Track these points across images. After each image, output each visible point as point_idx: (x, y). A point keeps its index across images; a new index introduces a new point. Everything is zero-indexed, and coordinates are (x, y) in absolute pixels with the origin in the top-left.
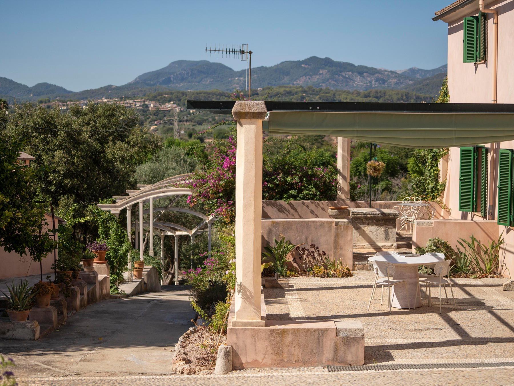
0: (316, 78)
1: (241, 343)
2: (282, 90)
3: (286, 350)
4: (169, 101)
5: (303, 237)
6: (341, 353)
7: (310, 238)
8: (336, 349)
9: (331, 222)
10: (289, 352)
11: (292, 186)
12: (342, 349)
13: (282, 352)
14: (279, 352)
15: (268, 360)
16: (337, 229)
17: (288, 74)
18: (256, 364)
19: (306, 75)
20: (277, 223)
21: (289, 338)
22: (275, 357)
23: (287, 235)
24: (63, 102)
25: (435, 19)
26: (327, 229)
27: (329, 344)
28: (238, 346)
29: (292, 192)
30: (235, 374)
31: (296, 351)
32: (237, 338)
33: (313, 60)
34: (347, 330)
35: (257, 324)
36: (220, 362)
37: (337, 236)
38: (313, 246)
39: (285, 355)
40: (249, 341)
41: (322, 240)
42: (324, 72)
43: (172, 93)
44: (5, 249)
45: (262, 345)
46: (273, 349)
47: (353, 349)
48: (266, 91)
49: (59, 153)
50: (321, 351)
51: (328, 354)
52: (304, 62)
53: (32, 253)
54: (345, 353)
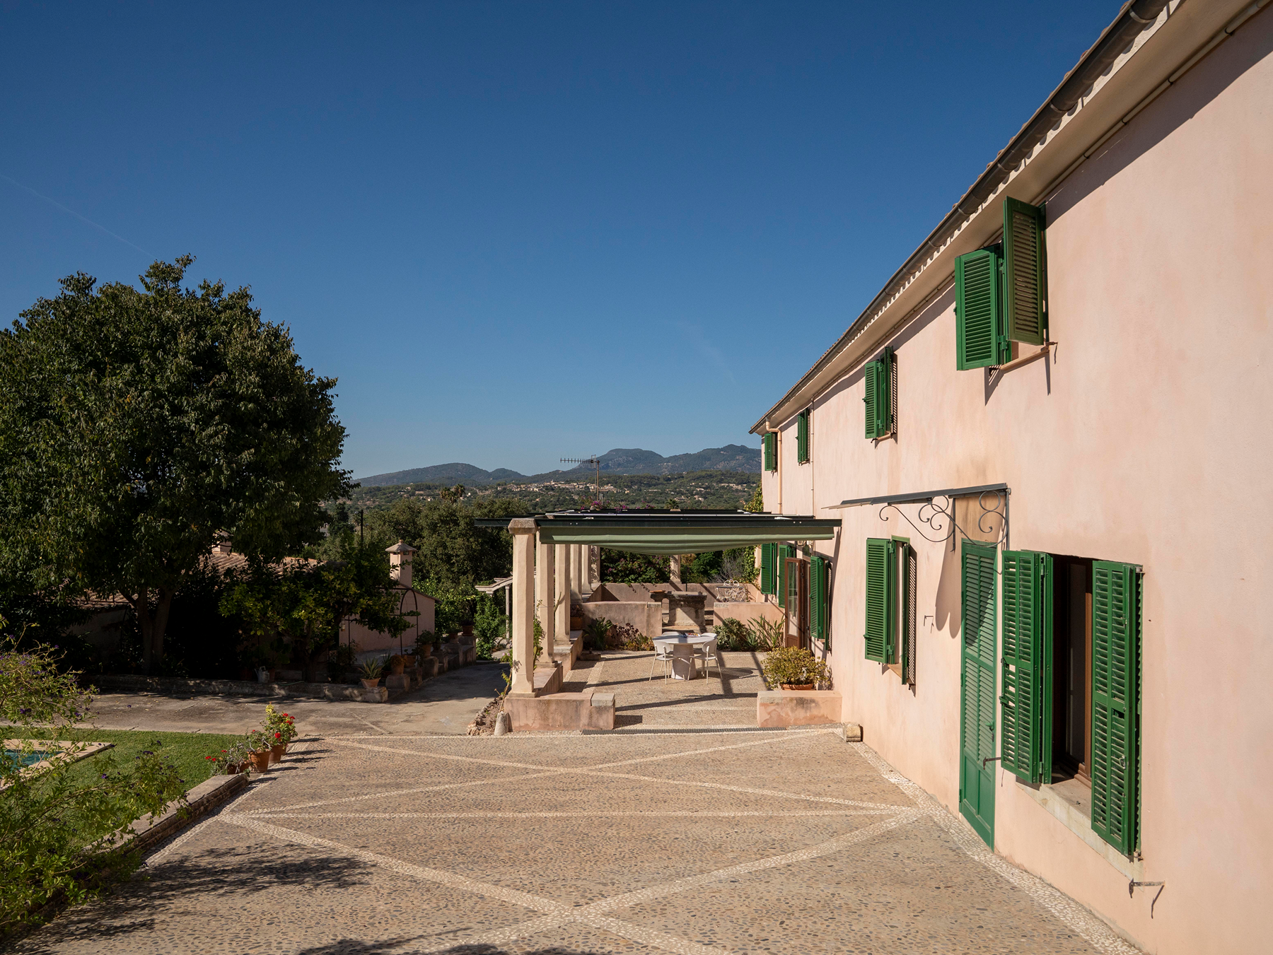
0: (733, 463)
1: (515, 711)
2: (704, 474)
3: (551, 717)
4: (607, 484)
5: (621, 617)
6: (594, 719)
7: (626, 618)
8: (591, 717)
9: (644, 605)
10: (553, 718)
11: (632, 571)
12: (595, 716)
13: (548, 718)
14: (545, 719)
15: (537, 725)
16: (649, 610)
17: (709, 459)
18: (527, 728)
19: (724, 460)
20: (600, 606)
21: (553, 707)
22: (542, 722)
23: (608, 615)
24: (517, 485)
25: (751, 432)
26: (640, 610)
27: (585, 712)
28: (513, 713)
29: (632, 576)
30: (510, 735)
31: (559, 718)
32: (512, 706)
33: (731, 447)
34: (599, 701)
35: (528, 696)
36: (498, 726)
37: (649, 616)
38: (628, 624)
39: (550, 721)
40: (521, 709)
41: (637, 619)
42: (740, 457)
43: (609, 477)
44: (369, 628)
45: (532, 713)
46: (541, 716)
47: (604, 716)
48: (691, 475)
49: (459, 540)
50: (578, 717)
51: (584, 720)
52: (722, 449)
53: (390, 631)
54: (598, 719)
